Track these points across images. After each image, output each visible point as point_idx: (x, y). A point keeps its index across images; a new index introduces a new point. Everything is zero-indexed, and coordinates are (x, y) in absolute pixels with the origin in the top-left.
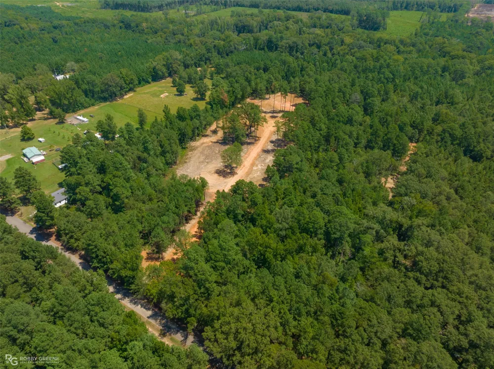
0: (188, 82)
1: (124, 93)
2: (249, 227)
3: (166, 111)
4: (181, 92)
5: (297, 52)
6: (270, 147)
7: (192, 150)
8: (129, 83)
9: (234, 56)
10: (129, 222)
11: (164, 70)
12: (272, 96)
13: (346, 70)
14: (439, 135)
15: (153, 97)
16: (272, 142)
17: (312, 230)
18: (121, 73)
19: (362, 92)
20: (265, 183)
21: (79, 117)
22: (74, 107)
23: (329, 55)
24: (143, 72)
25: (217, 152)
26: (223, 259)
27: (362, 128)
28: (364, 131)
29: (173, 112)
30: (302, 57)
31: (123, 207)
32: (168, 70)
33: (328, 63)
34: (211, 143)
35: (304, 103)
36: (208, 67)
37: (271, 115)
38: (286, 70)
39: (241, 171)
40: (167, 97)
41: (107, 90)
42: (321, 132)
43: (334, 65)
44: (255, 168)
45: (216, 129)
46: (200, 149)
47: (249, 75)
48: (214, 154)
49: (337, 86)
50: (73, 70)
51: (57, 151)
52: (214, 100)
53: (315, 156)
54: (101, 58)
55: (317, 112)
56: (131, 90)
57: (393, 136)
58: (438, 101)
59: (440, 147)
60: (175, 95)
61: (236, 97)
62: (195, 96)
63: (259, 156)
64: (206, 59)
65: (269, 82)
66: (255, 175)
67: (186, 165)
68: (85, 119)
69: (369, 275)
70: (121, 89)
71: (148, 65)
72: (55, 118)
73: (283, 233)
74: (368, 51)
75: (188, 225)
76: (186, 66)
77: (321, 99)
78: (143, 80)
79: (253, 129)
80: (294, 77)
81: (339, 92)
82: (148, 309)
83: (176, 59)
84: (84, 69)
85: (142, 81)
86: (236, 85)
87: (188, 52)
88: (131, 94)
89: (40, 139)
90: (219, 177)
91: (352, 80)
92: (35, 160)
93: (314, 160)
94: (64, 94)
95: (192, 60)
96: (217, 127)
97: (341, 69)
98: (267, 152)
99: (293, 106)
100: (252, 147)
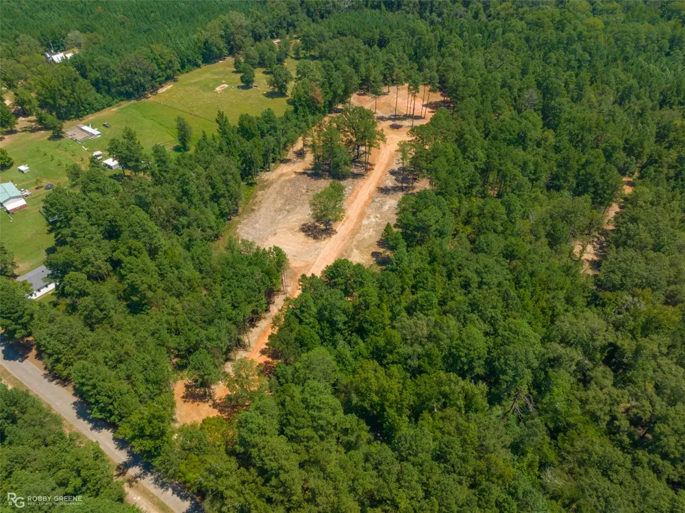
0: (259, 63)
1: (157, 85)
2: (356, 343)
3: (221, 120)
4: (247, 83)
5: (431, 12)
6: (390, 182)
7: (263, 188)
8: (166, 68)
9: (332, 20)
10: (153, 334)
11: (222, 44)
12: (393, 89)
13: (513, 45)
14: (671, 167)
15: (204, 91)
16: (393, 173)
17: (464, 360)
18: (152, 52)
19: (539, 85)
20: (381, 250)
21: (86, 128)
22: (77, 110)
23: (483, 17)
24: (188, 49)
25: (304, 191)
26: (310, 424)
27: (541, 150)
28: (545, 157)
29: (233, 121)
30: (440, 20)
31: (146, 304)
32: (229, 44)
33: (481, 32)
34: (294, 175)
35: (444, 102)
36: (291, 38)
37: (391, 123)
38: (414, 45)
39: (343, 227)
40: (225, 90)
41: (129, 81)
42: (477, 163)
43: (492, 36)
44: (365, 222)
45: (302, 149)
46: (276, 186)
47: (357, 55)
48: (299, 194)
49: (499, 75)
50: (79, 45)
51: (47, 188)
52: (300, 99)
53: (465, 204)
54: (124, 23)
55: (469, 124)
56: (169, 78)
57: (595, 170)
58: (664, 101)
59: (674, 188)
60: (238, 87)
61: (335, 93)
62: (269, 89)
63: (372, 199)
64: (289, 25)
65: (388, 65)
66: (366, 235)
67: (252, 215)
68: (95, 132)
69: (564, 449)
70: (153, 78)
71: (195, 36)
72: (46, 128)
73: (414, 363)
74: (546, 11)
75: (255, 330)
76: (257, 38)
77: (473, 99)
78: (189, 61)
79: (363, 149)
80: (427, 57)
81: (503, 86)
82: (184, 498)
83: (241, 26)
84: (95, 44)
85: (187, 64)
86: (335, 74)
87: (259, 14)
88: (169, 87)
89: (23, 168)
90: (306, 239)
91: (524, 65)
92: (10, 206)
93: (464, 212)
94: (59, 90)
95: (266, 27)
96: (305, 145)
97: (505, 45)
98: (384, 191)
99: (426, 106)
100: (360, 182)
